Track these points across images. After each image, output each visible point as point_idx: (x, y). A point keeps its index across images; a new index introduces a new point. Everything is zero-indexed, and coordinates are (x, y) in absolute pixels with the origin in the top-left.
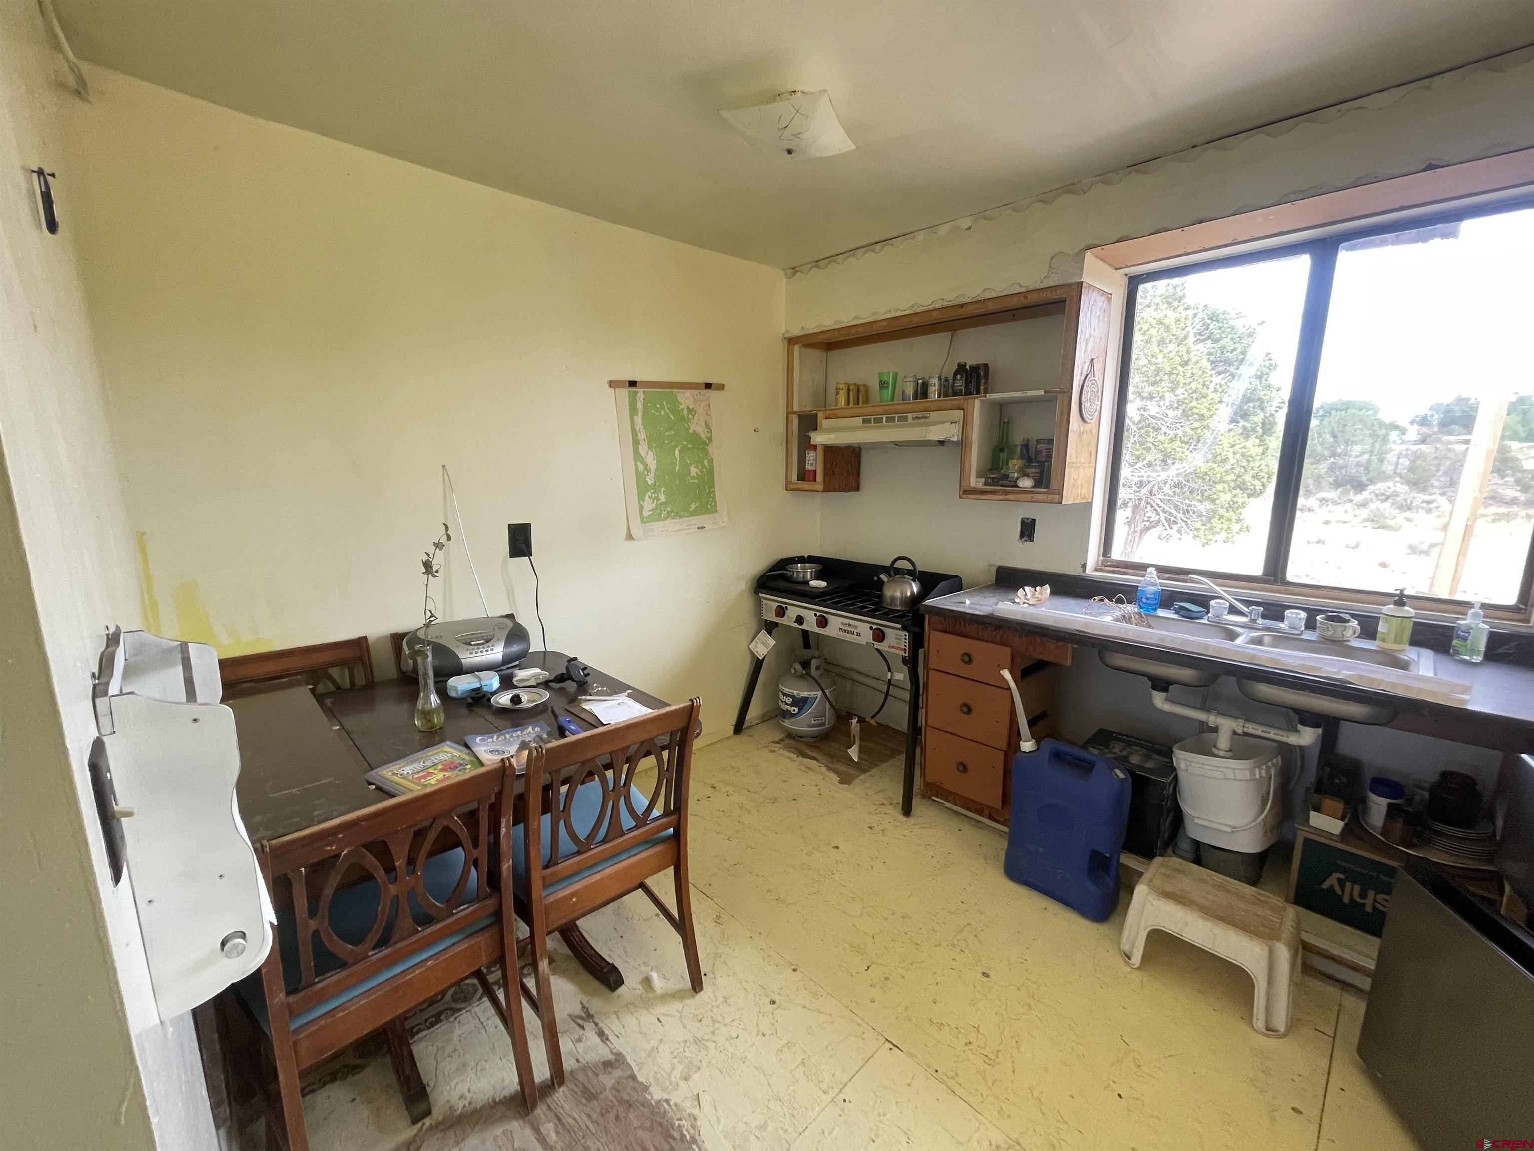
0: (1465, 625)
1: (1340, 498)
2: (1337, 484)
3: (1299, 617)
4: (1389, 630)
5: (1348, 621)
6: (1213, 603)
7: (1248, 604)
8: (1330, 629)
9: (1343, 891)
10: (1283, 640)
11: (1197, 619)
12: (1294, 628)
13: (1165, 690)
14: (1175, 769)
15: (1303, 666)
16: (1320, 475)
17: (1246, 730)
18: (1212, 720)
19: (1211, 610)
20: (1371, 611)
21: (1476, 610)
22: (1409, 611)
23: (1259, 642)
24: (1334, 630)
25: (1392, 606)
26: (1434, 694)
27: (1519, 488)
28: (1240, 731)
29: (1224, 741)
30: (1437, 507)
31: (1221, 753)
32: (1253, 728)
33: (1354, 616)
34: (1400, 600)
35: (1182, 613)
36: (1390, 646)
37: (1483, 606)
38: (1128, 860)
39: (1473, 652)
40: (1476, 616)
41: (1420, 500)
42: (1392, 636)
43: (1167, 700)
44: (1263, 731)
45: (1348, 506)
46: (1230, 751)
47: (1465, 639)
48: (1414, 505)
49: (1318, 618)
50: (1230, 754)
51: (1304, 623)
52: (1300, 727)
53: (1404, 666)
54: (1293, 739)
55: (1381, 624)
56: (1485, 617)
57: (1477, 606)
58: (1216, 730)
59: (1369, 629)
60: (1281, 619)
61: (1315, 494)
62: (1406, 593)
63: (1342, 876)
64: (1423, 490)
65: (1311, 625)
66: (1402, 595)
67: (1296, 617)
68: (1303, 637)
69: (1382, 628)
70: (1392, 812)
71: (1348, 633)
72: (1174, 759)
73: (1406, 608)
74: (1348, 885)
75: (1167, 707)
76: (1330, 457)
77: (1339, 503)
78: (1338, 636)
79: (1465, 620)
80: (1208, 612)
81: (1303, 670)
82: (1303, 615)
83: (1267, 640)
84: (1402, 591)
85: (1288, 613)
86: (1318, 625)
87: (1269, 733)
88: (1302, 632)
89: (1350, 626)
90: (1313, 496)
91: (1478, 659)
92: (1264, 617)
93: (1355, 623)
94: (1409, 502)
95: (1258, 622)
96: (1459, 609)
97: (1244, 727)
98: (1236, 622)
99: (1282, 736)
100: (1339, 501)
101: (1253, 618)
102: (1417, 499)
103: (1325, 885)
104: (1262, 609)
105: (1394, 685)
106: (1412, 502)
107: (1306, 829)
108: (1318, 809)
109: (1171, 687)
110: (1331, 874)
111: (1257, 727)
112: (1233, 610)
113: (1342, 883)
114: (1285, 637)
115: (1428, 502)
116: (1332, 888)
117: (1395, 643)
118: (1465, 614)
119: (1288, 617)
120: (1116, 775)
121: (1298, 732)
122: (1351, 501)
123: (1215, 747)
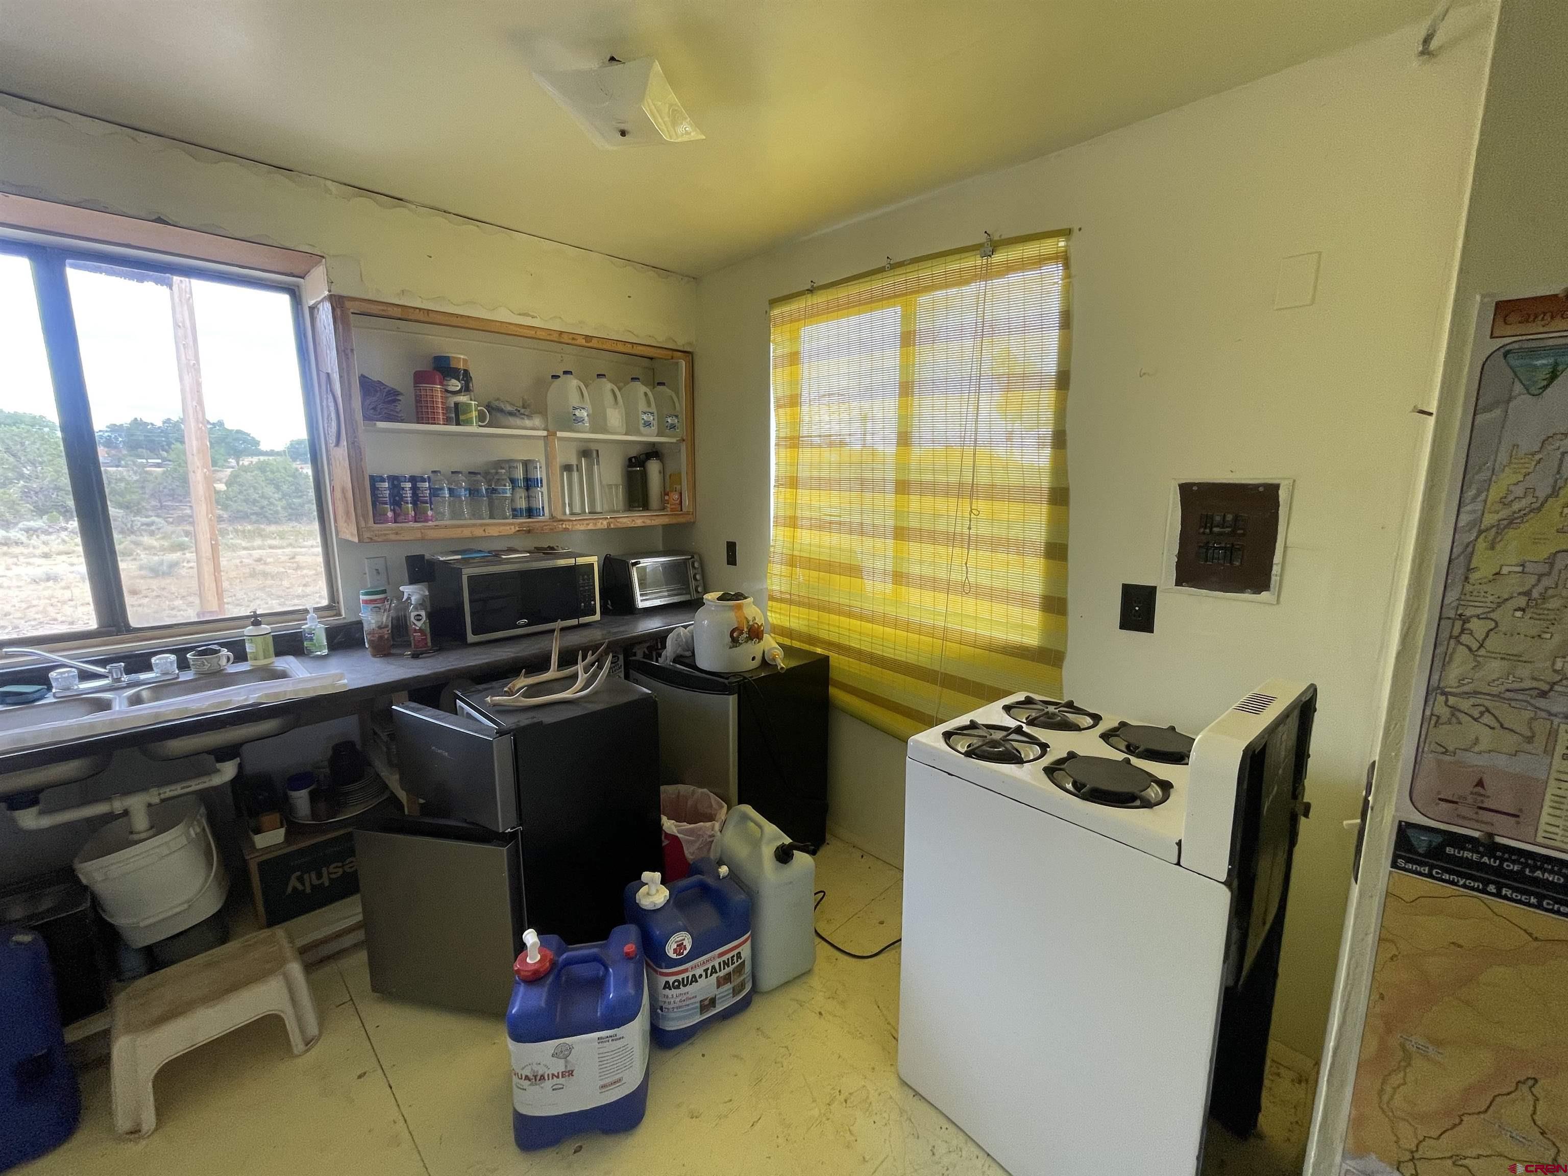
0: (308, 628)
1: (50, 527)
2: (40, 511)
3: (169, 660)
4: (256, 648)
5: (219, 651)
6: (53, 675)
7: (103, 663)
8: (206, 663)
9: (303, 884)
10: (161, 689)
11: (38, 699)
12: (167, 674)
13: (34, 802)
14: (86, 888)
15: (210, 706)
16: (14, 502)
17: (163, 796)
18: (118, 806)
19: (54, 684)
20: (234, 636)
21: (312, 615)
22: (265, 628)
23: (136, 700)
24: (208, 663)
25: (251, 627)
26: (324, 687)
27: (220, 507)
28: (156, 800)
29: (140, 821)
30: (159, 529)
31: (143, 836)
32: (170, 791)
33: (222, 645)
34: (255, 619)
35: (8, 700)
36: (262, 662)
37: (316, 610)
38: (74, 1034)
39: (320, 648)
40: (313, 619)
41: (139, 524)
42: (261, 654)
43: (41, 813)
44: (182, 788)
45: (63, 534)
46: (152, 827)
47: (311, 639)
48: (135, 528)
49: (188, 656)
50: (151, 833)
51: (176, 665)
52: (218, 765)
53: (283, 675)
54: (217, 780)
55: (247, 645)
56: (318, 618)
57: (311, 611)
58: (126, 813)
59: (239, 652)
60: (149, 668)
61: (16, 524)
62: (258, 613)
63: (298, 873)
64: (138, 513)
65: (183, 665)
66: (255, 616)
67: (164, 662)
68: (180, 680)
69: (249, 648)
70: (313, 797)
71: (224, 661)
72: (81, 876)
73: (263, 626)
74: (306, 876)
75: (46, 822)
76: (18, 480)
77: (52, 533)
78: (216, 668)
79: (306, 624)
80: (50, 688)
81: (215, 708)
82: (173, 657)
83: (145, 694)
84: (255, 612)
85: (153, 660)
86: (192, 663)
87: (190, 786)
88: (178, 674)
89: (222, 655)
90: (13, 527)
91: (325, 652)
92: (128, 671)
93: (225, 651)
94: (129, 526)
95: (123, 679)
96: (299, 617)
97: (160, 794)
98: (91, 688)
99: (205, 782)
100: (50, 530)
101: (115, 676)
102: (136, 523)
103: (290, 889)
104: (123, 664)
105: (296, 692)
106: (132, 526)
107: (257, 854)
108: (258, 831)
109: (42, 796)
110: (289, 878)
111: (173, 787)
112: (85, 676)
113: (300, 879)
114: (164, 685)
115: (148, 525)
116: (295, 889)
117: (265, 658)
118: (306, 619)
119: (157, 664)
120: (19, 943)
121: (218, 771)
122: (66, 529)
123: (131, 833)
